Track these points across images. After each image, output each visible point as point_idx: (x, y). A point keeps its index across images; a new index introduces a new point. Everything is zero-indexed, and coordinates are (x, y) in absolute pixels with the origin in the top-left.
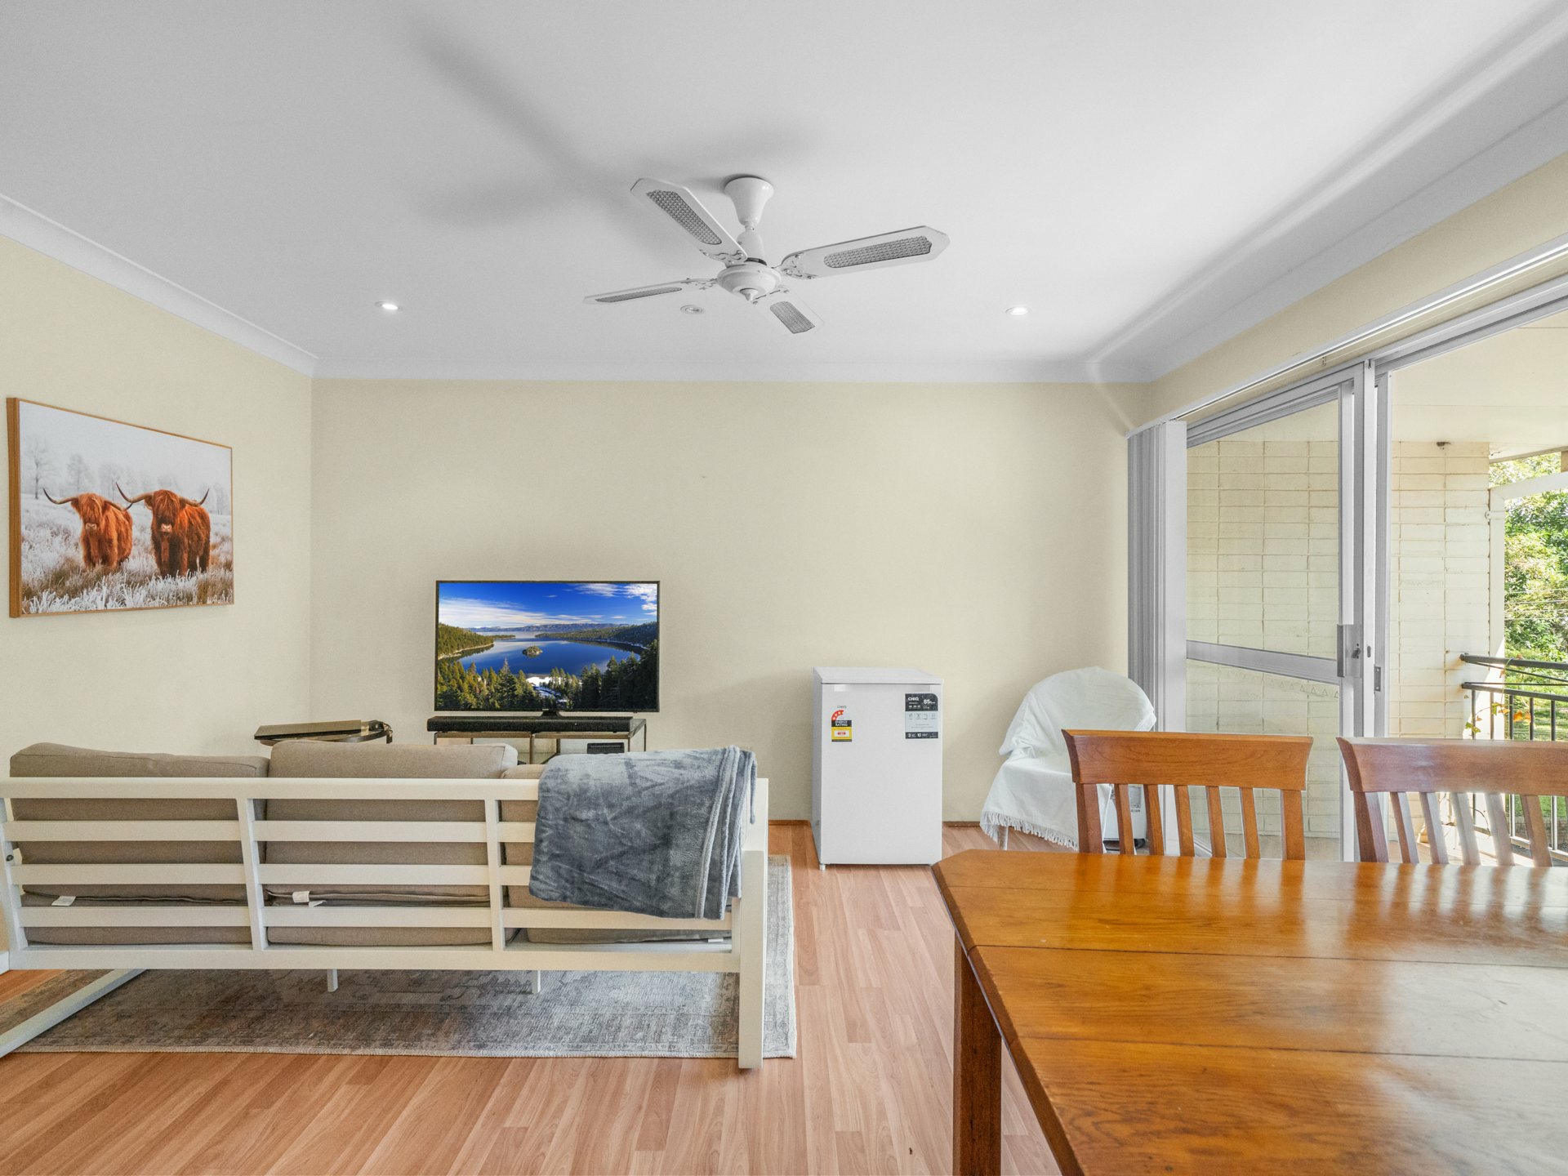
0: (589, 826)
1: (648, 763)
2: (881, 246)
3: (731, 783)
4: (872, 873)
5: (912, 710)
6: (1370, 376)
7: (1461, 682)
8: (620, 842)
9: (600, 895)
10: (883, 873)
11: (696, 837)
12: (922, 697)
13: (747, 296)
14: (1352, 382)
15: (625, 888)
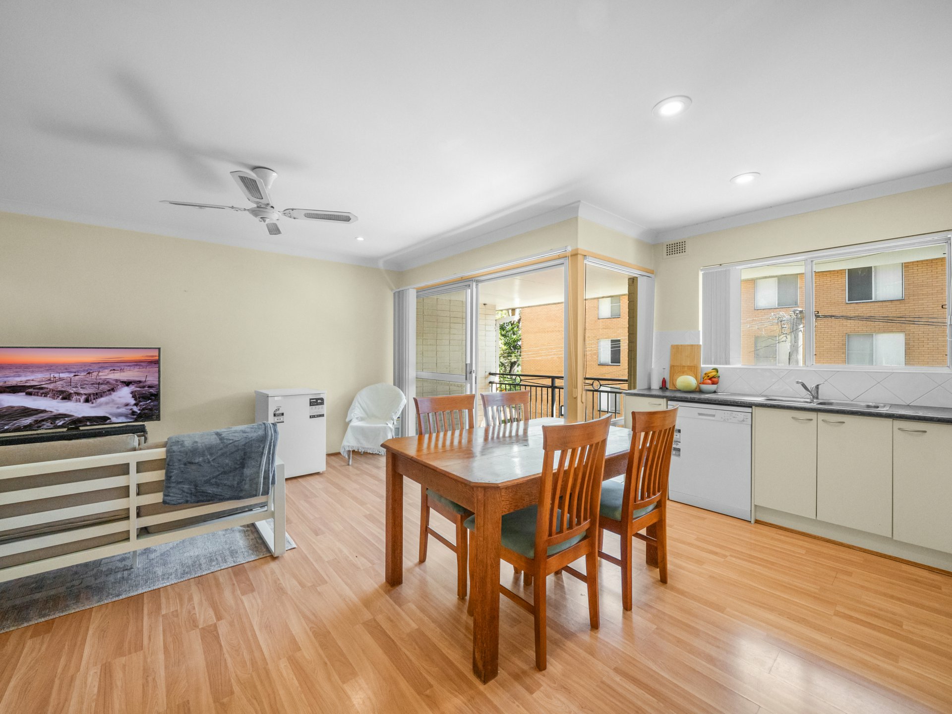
0: (200, 465)
1: (229, 432)
2: (330, 215)
3: (272, 436)
4: (294, 481)
5: (313, 405)
6: (474, 284)
7: (489, 382)
8: (218, 470)
9: (206, 496)
10: (300, 480)
11: (257, 461)
12: (317, 399)
13: (264, 221)
14: (469, 286)
15: (221, 491)
